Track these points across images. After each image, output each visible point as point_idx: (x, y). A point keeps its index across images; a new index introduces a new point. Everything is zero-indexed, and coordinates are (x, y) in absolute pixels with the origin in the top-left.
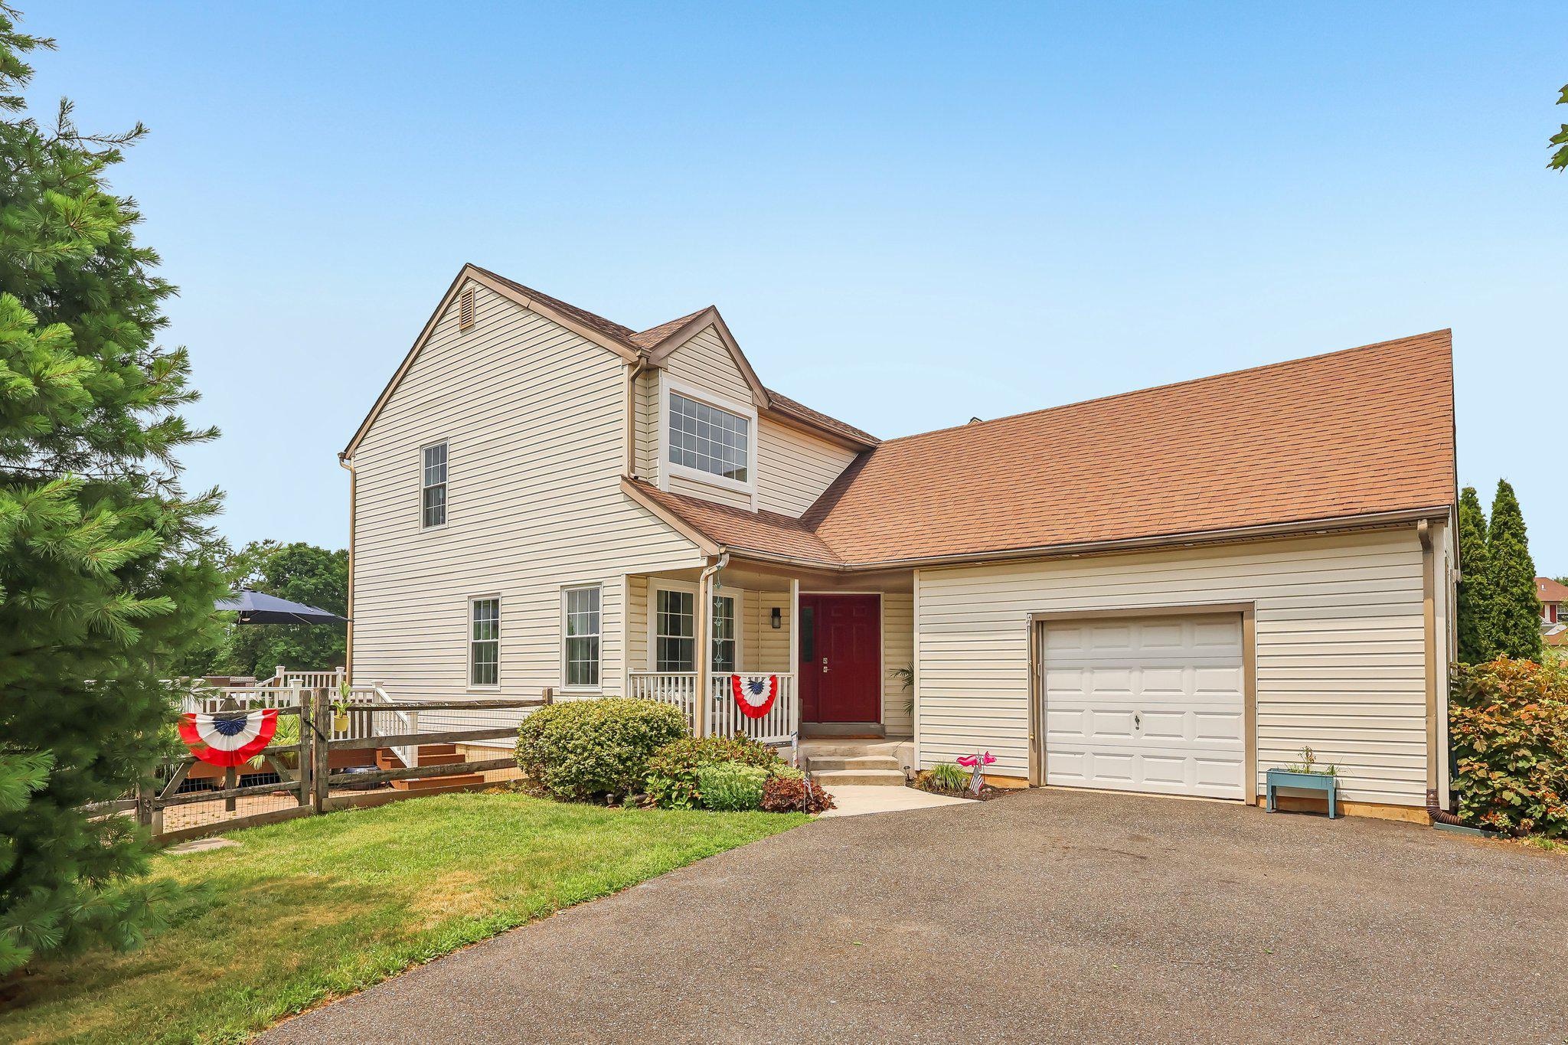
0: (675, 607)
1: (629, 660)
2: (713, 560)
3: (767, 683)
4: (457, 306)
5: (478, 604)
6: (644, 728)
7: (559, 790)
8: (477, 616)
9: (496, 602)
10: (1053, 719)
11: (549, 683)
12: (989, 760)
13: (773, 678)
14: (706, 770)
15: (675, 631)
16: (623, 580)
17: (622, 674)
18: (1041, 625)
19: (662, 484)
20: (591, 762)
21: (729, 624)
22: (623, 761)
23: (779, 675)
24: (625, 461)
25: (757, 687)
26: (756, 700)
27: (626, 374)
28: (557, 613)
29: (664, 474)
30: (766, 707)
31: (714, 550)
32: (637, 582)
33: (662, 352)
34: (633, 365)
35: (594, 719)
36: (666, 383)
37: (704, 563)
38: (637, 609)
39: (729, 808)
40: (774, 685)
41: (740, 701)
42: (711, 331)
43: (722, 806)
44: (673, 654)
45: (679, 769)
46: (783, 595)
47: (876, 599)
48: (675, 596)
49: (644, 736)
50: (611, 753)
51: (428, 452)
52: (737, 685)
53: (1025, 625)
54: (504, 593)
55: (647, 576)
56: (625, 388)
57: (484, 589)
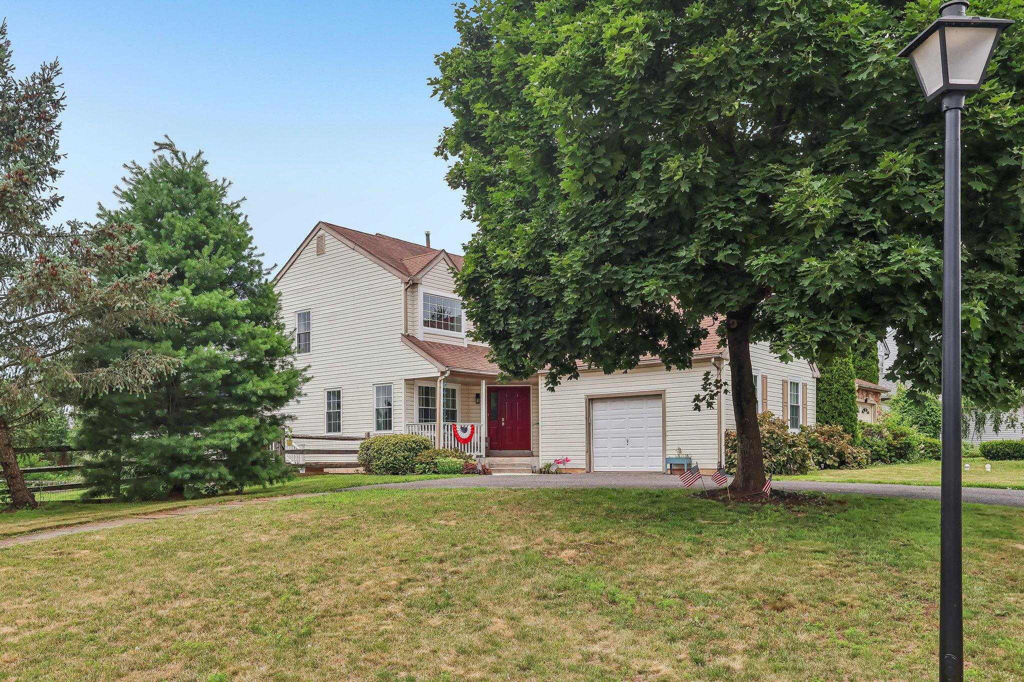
0: (427, 394)
1: (406, 418)
2: (443, 373)
3: (469, 428)
4: (315, 241)
5: (329, 393)
6: (414, 445)
7: (378, 471)
8: (329, 399)
9: (339, 392)
10: (596, 442)
11: (367, 430)
12: (567, 460)
13: (472, 426)
14: (439, 460)
15: (427, 404)
16: (403, 382)
17: (403, 424)
18: (591, 401)
19: (420, 337)
20: (392, 458)
21: (454, 402)
22: (405, 459)
23: (476, 425)
24: (403, 327)
25: (464, 430)
26: (464, 436)
27: (403, 287)
28: (371, 397)
29: (421, 333)
30: (469, 439)
31: (443, 369)
32: (409, 382)
33: (419, 276)
34: (407, 283)
35: (393, 442)
36: (421, 290)
37: (439, 374)
38: (410, 395)
39: (449, 473)
40: (473, 429)
41: (456, 435)
42: (443, 261)
43: (445, 472)
44: (426, 416)
45: (429, 460)
46: (477, 387)
47: (529, 388)
48: (427, 388)
49: (414, 449)
50: (400, 455)
51: (299, 315)
52: (455, 428)
53: (584, 401)
54: (344, 387)
55: (414, 379)
56: (403, 293)
57: (333, 385)
